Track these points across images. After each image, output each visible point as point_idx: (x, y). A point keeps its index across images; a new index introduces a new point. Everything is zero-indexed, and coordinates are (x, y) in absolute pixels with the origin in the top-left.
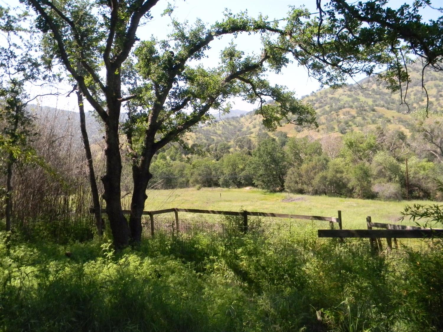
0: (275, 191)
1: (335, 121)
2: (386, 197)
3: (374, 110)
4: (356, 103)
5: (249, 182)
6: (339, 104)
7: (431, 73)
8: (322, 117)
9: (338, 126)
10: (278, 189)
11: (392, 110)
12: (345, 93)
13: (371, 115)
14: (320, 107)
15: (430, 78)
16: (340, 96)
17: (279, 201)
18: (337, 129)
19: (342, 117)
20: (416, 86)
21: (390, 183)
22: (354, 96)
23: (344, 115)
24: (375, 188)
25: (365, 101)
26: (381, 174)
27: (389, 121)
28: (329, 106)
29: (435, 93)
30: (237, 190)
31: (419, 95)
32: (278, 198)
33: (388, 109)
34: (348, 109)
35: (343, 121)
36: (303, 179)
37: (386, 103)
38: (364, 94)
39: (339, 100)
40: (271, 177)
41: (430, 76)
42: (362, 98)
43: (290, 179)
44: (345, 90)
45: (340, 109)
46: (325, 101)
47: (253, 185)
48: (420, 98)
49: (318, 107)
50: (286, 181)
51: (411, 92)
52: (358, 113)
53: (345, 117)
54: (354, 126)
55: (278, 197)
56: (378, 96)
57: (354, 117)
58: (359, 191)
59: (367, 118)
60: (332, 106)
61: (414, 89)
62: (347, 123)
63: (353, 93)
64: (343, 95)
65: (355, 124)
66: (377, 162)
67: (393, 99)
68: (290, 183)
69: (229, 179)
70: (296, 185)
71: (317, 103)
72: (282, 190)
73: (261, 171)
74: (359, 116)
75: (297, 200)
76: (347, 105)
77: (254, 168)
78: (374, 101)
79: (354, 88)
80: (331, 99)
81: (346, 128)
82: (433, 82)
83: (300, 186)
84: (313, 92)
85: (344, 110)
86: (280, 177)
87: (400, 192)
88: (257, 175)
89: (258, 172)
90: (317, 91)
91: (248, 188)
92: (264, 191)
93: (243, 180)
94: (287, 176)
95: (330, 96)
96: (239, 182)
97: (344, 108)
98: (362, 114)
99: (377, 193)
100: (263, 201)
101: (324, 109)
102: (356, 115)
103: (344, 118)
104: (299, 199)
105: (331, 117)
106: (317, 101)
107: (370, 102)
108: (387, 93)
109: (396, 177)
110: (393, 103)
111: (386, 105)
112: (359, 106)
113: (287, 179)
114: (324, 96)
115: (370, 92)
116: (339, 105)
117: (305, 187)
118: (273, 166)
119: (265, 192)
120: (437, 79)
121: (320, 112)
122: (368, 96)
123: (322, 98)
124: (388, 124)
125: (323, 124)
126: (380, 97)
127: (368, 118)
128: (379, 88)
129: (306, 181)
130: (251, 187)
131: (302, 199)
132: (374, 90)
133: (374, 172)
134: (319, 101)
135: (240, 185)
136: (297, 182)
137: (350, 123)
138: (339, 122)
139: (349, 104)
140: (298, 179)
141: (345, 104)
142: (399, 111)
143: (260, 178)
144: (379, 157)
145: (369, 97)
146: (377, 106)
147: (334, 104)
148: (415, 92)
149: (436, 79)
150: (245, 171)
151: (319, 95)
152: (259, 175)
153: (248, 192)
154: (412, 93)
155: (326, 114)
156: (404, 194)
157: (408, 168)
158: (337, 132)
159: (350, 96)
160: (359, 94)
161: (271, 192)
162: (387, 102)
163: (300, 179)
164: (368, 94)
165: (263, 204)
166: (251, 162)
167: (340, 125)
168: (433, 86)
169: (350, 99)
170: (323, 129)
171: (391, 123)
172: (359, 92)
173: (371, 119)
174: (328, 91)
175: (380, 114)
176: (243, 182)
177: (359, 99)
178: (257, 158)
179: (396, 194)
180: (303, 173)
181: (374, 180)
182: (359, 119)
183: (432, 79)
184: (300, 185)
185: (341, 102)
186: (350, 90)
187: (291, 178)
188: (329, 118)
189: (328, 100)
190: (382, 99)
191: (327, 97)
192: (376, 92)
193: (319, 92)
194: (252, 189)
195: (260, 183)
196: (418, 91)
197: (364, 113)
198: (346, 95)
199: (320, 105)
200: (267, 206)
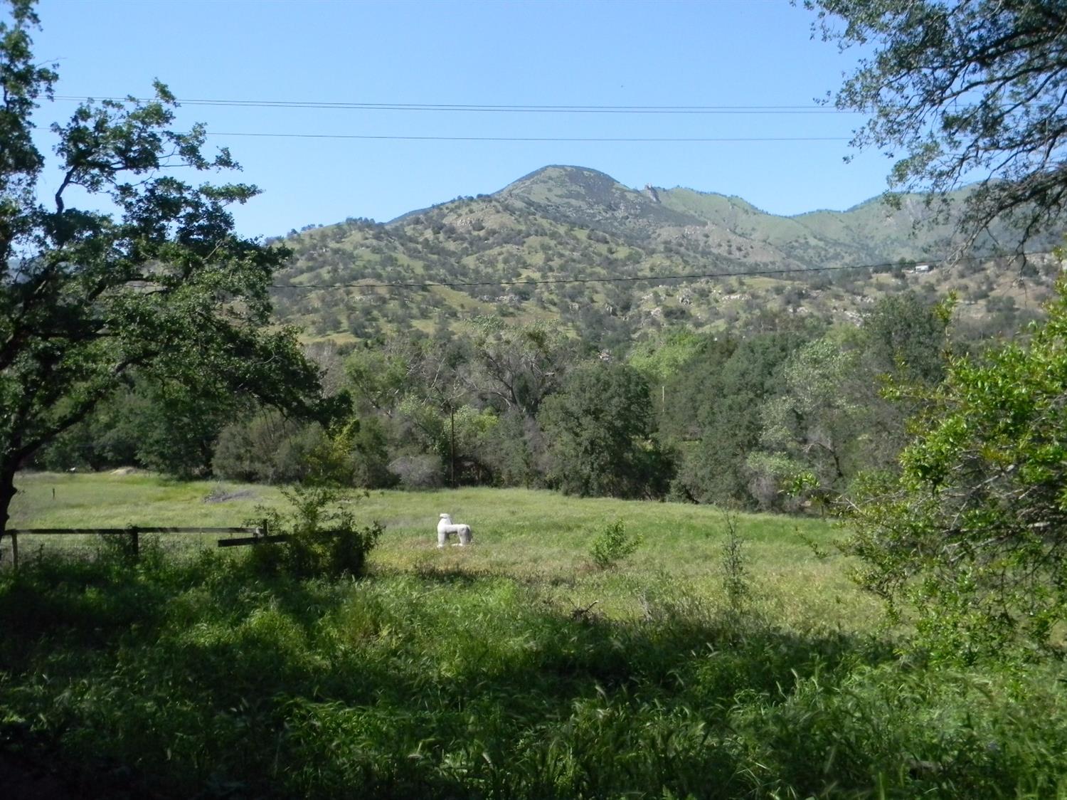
0: (189, 478)
1: (341, 306)
2: (415, 482)
3: (424, 288)
4: (389, 269)
5: (126, 456)
6: (353, 266)
7: (535, 219)
8: (313, 295)
9: (349, 317)
10: (196, 471)
11: (461, 290)
12: (368, 242)
13: (419, 298)
14: (310, 269)
15: (533, 229)
16: (355, 248)
17: (198, 500)
18: (345, 324)
19: (358, 297)
20: (506, 243)
21: (423, 456)
22: (386, 250)
23: (363, 293)
24: (396, 467)
25: (408, 266)
26: (409, 437)
27: (454, 314)
28: (330, 268)
29: (541, 263)
30: (94, 476)
31: (513, 263)
32: (195, 494)
33: (452, 286)
34: (370, 281)
35: (359, 306)
36: (255, 450)
37: (451, 274)
38: (406, 249)
39: (352, 257)
40: (182, 446)
41: (534, 225)
42: (403, 259)
43: (224, 450)
44: (367, 236)
45: (355, 278)
46: (320, 255)
47: (137, 464)
48: (513, 270)
49: (304, 268)
50: (218, 454)
51: (499, 254)
52: (391, 292)
53: (364, 298)
54: (382, 321)
55: (196, 490)
56: (435, 257)
57: (384, 301)
58: (365, 473)
59: (410, 305)
60: (335, 270)
61: (504, 250)
62: (367, 312)
63: (383, 244)
64: (362, 246)
65: (385, 316)
66: (401, 414)
67: (464, 267)
68: (225, 459)
69: (73, 450)
70: (238, 463)
71: (304, 258)
72: (207, 475)
73: (158, 431)
74: (395, 299)
75: (236, 496)
76: (370, 270)
77: (140, 425)
78: (427, 268)
79: (387, 233)
80: (336, 251)
81: (367, 323)
82: (539, 238)
83: (246, 466)
84: (294, 231)
85: (362, 282)
86: (202, 445)
87: (440, 473)
88: (147, 440)
89: (150, 434)
90: (304, 229)
91: (121, 471)
92: (163, 476)
93: (109, 451)
94: (218, 443)
95: (333, 245)
96: (99, 456)
97: (363, 277)
98: (400, 294)
99: (399, 475)
100: (161, 504)
101: (318, 276)
102: (387, 296)
103: (361, 300)
104: (241, 495)
105: (333, 296)
106: (302, 255)
107: (418, 266)
108: (454, 253)
109: (433, 445)
110: (464, 275)
111: (449, 278)
112: (395, 275)
113: (218, 449)
114: (319, 244)
115: (420, 247)
116: (352, 270)
117: (258, 466)
118: (186, 420)
119: (166, 480)
120: (546, 235)
121: (309, 282)
122: (414, 254)
123: (314, 247)
124: (452, 321)
125: (315, 311)
126: (439, 260)
127: (413, 305)
128: (438, 239)
129: (261, 453)
130: (129, 468)
131: (248, 494)
132: (426, 240)
133: (398, 435)
134: (306, 256)
135: (100, 464)
136: (239, 458)
137: (375, 313)
138: (351, 309)
139: (374, 269)
140: (242, 451)
141: (365, 267)
142: (473, 295)
143: (154, 448)
144: (407, 405)
145: (416, 257)
146: (431, 278)
147: (341, 266)
148: (505, 255)
149: (544, 234)
150: (114, 430)
151: (307, 241)
152: (151, 441)
153: (122, 481)
154: (500, 258)
155: (323, 288)
156: (448, 475)
157: (456, 427)
158: (344, 331)
159: (376, 250)
160: (395, 248)
161: (181, 479)
162: (453, 272)
163: (246, 451)
164: (416, 250)
165: (160, 508)
166: (131, 411)
167: (352, 316)
168: (539, 247)
169: (377, 257)
170: (314, 323)
171: (458, 319)
172: (397, 244)
173: (419, 308)
174: (330, 233)
175: (438, 297)
176: (110, 455)
177: (396, 260)
178: (147, 403)
179: (432, 477)
180: (254, 436)
181: (397, 450)
182: (393, 305)
183: (537, 233)
184: (248, 462)
185: (357, 263)
186: (377, 237)
187: (228, 448)
188: (328, 298)
189: (329, 254)
190: (443, 265)
191: (326, 247)
192: (432, 248)
193: (308, 232)
194: (131, 474)
195: (153, 458)
196: (511, 254)
197: (405, 292)
198: (368, 247)
199: (311, 264)
200: (170, 514)
